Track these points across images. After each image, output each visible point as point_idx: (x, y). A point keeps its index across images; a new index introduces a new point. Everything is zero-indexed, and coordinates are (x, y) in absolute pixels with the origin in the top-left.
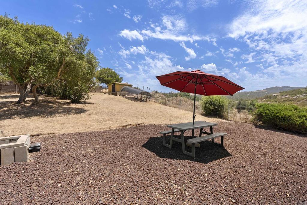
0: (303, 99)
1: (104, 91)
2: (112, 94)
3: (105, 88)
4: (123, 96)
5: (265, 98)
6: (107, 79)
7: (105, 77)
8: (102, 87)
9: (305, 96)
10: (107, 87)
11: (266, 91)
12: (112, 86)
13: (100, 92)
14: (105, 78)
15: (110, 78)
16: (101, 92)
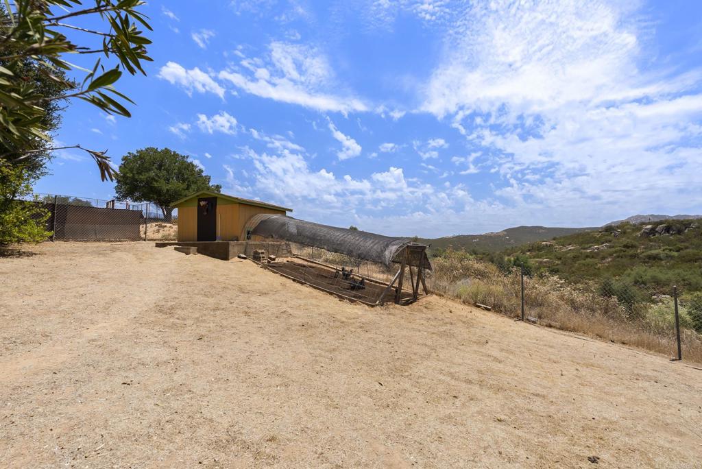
0: (611, 255)
1: (151, 230)
2: (199, 251)
3: (156, 219)
4: (256, 258)
5: (529, 251)
6: (165, 187)
7: (157, 181)
8: (142, 216)
9: (610, 247)
10: (162, 217)
11: (506, 235)
12: (200, 208)
13: (133, 240)
14: (155, 184)
15: (175, 185)
16: (137, 237)
